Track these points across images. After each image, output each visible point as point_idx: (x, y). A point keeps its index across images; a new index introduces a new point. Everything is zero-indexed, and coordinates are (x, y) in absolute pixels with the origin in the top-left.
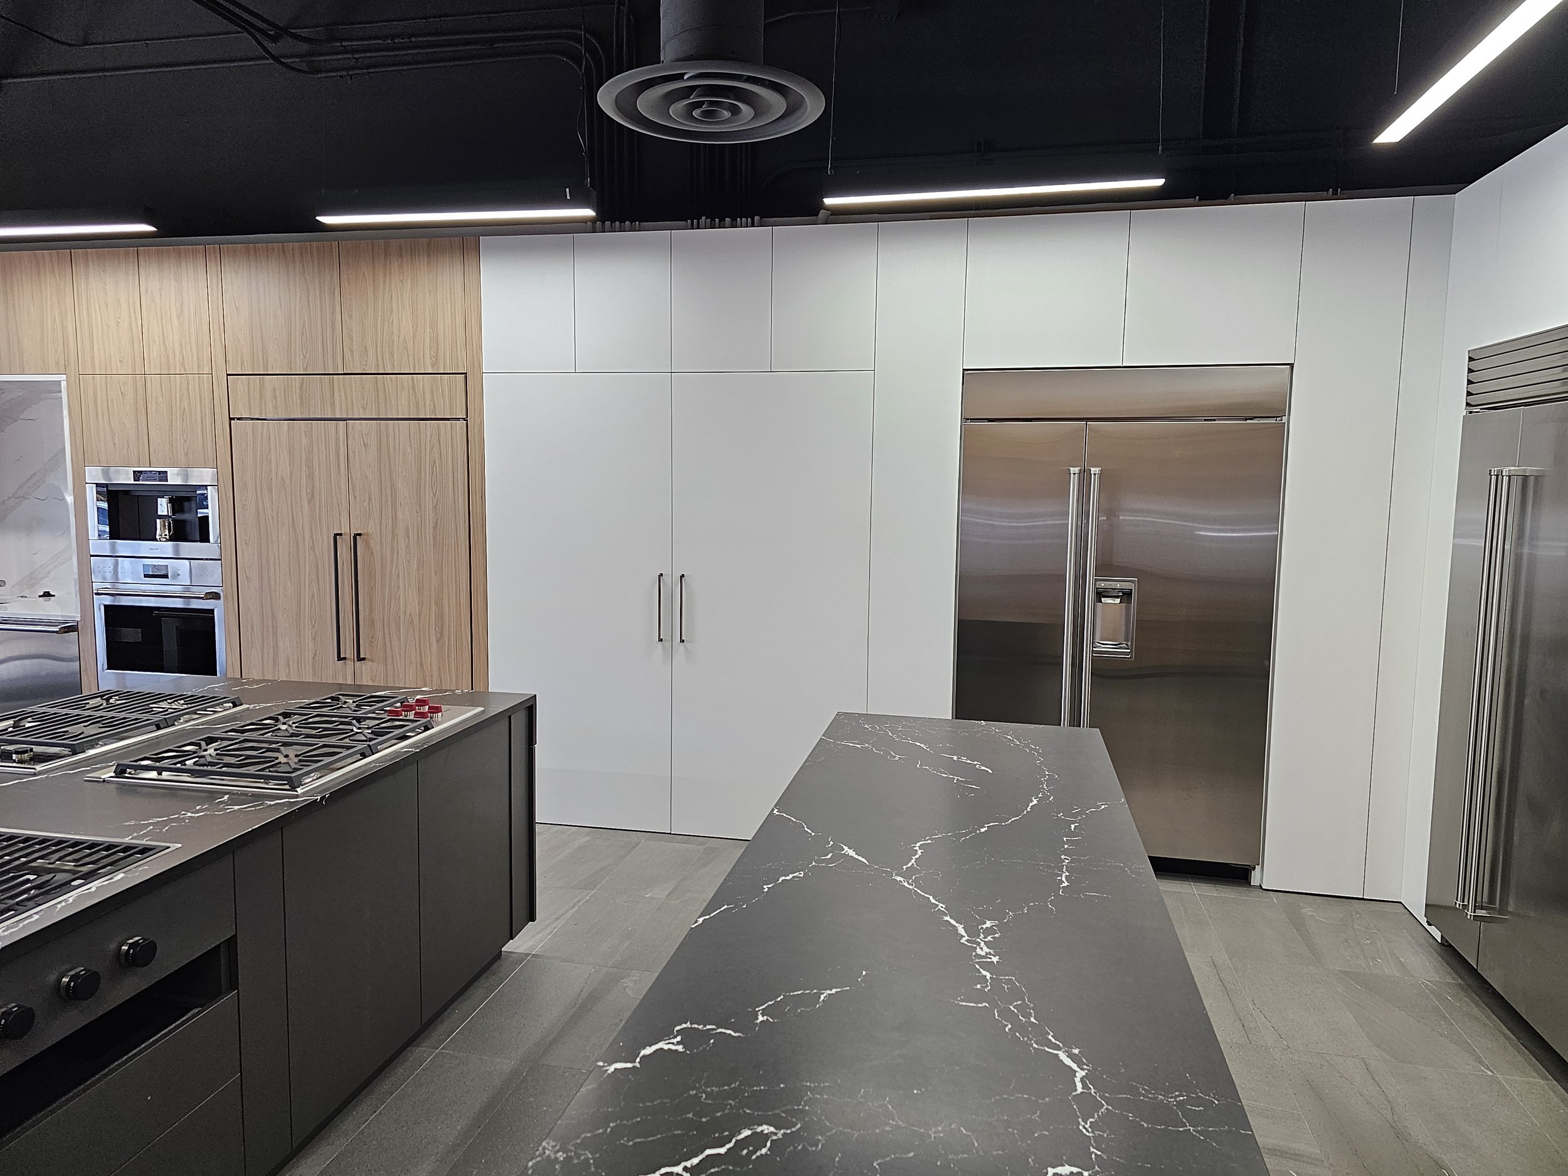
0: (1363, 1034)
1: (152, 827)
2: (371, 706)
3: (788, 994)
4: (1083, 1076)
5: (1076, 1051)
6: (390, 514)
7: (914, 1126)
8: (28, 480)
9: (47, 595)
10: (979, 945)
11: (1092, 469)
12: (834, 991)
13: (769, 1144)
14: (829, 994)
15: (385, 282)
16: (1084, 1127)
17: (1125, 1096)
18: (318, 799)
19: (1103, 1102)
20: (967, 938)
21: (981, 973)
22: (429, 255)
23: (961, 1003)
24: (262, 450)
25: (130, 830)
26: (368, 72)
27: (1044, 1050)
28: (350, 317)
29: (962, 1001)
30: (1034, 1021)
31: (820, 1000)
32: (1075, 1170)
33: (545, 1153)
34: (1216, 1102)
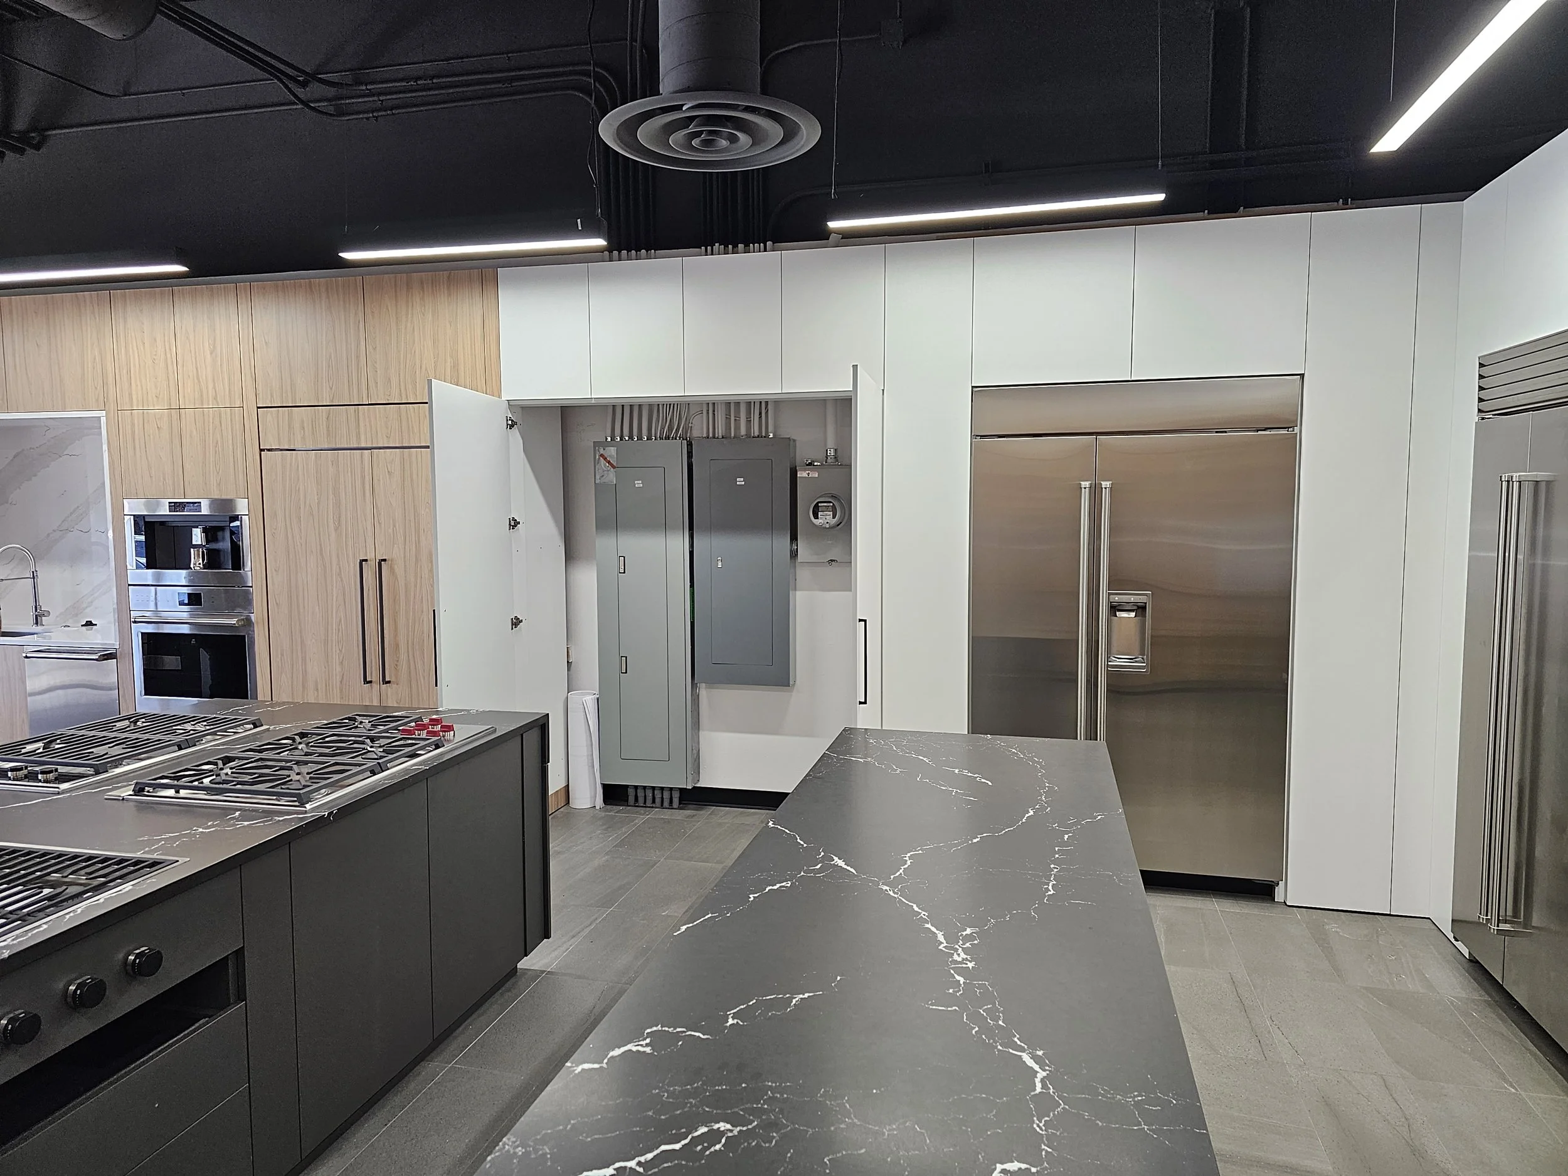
0: (1383, 1051)
1: (163, 842)
2: (385, 725)
3: (761, 998)
4: (1044, 1077)
5: (1040, 1053)
6: (414, 539)
7: (869, 1124)
8: (71, 513)
9: (89, 624)
10: (957, 951)
11: (1104, 483)
12: (806, 995)
13: (723, 1141)
14: (801, 999)
15: (407, 314)
16: (1038, 1126)
17: (1084, 1096)
18: (325, 815)
19: (1061, 1102)
20: (945, 944)
21: (955, 978)
22: (448, 288)
23: (931, 1007)
24: (290, 480)
25: (141, 845)
26: (393, 114)
27: (1009, 1052)
28: (375, 349)
29: (932, 1004)
30: (1003, 1024)
31: (792, 1004)
32: (1024, 1166)
33: (504, 1148)
34: (1174, 1102)
